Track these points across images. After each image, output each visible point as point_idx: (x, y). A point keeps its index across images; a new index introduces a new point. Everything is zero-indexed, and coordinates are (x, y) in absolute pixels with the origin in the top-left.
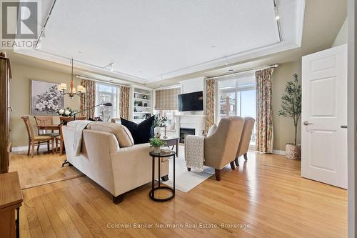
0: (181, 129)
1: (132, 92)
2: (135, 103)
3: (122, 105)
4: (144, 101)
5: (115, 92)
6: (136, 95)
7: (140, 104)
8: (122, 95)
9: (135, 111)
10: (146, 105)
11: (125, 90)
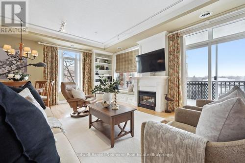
0: (140, 93)
1: (94, 57)
2: (97, 67)
3: (84, 69)
4: (106, 65)
5: (78, 58)
6: (98, 60)
7: (102, 68)
8: (84, 61)
9: (97, 74)
10: (107, 69)
11: (87, 55)
